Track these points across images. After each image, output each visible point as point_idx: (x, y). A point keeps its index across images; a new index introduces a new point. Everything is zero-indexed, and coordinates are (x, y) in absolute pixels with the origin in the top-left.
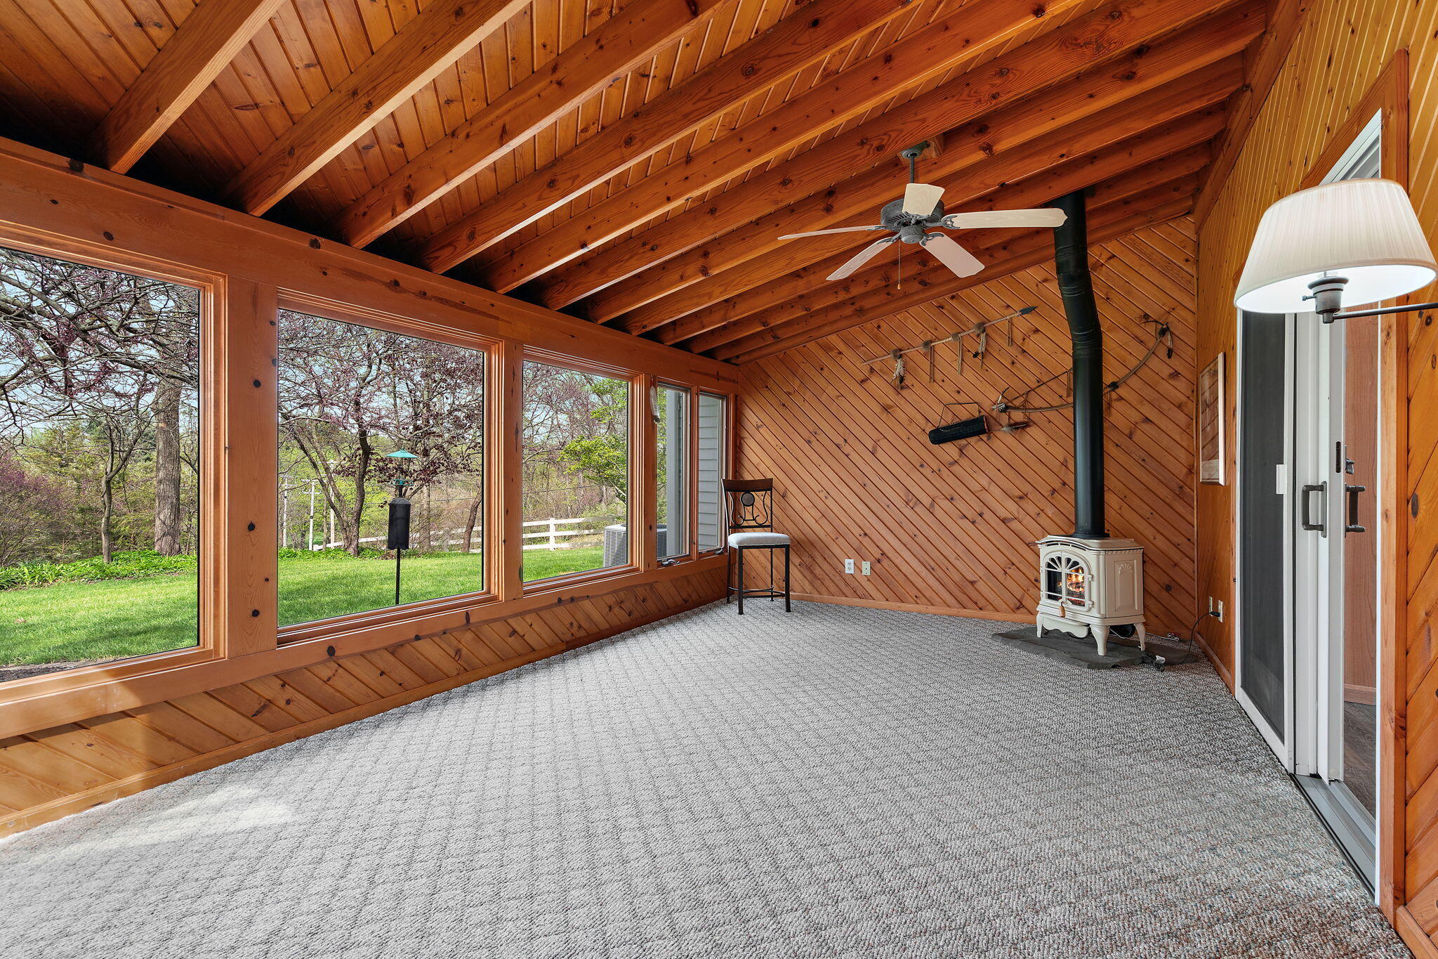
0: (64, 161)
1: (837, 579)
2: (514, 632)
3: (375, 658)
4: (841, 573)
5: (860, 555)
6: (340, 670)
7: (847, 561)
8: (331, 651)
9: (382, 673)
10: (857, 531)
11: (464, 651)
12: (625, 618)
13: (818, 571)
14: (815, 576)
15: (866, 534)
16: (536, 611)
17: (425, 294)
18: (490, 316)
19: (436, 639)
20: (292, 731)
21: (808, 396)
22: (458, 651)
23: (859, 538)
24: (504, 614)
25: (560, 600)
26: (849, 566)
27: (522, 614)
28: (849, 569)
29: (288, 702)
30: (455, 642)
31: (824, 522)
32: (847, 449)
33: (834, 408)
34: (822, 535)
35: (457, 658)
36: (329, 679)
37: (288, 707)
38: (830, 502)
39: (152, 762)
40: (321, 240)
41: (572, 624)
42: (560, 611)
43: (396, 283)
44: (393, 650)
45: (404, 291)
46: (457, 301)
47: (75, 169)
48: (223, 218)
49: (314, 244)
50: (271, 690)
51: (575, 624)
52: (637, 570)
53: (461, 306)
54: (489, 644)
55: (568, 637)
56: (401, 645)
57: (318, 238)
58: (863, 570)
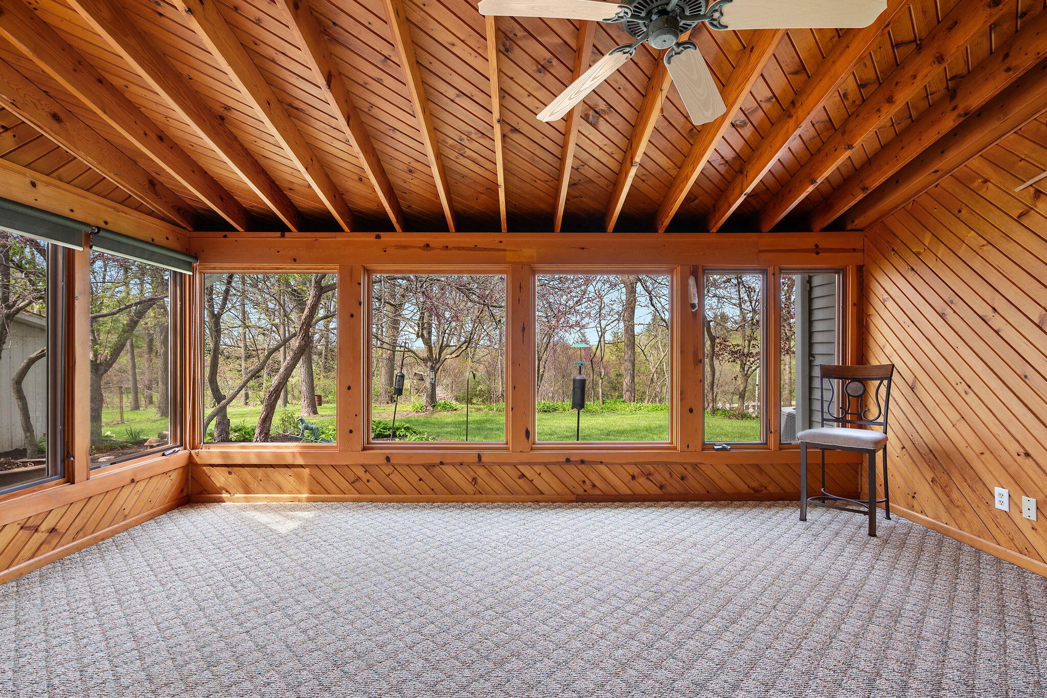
0: (278, 234)
1: (983, 513)
2: (523, 476)
3: (415, 469)
4: (989, 504)
5: (1019, 485)
6: (395, 471)
7: (997, 490)
8: (388, 459)
9: (421, 480)
10: (1014, 448)
11: (479, 480)
12: (654, 490)
13: (955, 495)
14: (951, 501)
15: (1027, 455)
16: (545, 465)
17: (447, 247)
18: (500, 250)
19: (458, 467)
20: (369, 496)
21: (942, 251)
22: (474, 479)
23: (1018, 458)
24: (515, 461)
25: (568, 461)
26: (1001, 498)
27: (531, 464)
28: (1002, 503)
29: (368, 481)
30: (472, 473)
31: (962, 426)
32: (997, 322)
33: (977, 264)
34: (962, 445)
35: (473, 483)
36: (389, 475)
37: (368, 484)
38: (971, 398)
39: (311, 490)
40: (381, 234)
41: (584, 482)
42: (571, 469)
43: (428, 245)
44: (429, 467)
45: (433, 249)
46: (471, 246)
47: (283, 236)
48: (335, 238)
49: (378, 237)
50: (360, 472)
51: (588, 482)
52: (675, 448)
53: (476, 249)
54: (499, 479)
55: (580, 491)
56: (434, 466)
57: (379, 233)
58: (1024, 510)
